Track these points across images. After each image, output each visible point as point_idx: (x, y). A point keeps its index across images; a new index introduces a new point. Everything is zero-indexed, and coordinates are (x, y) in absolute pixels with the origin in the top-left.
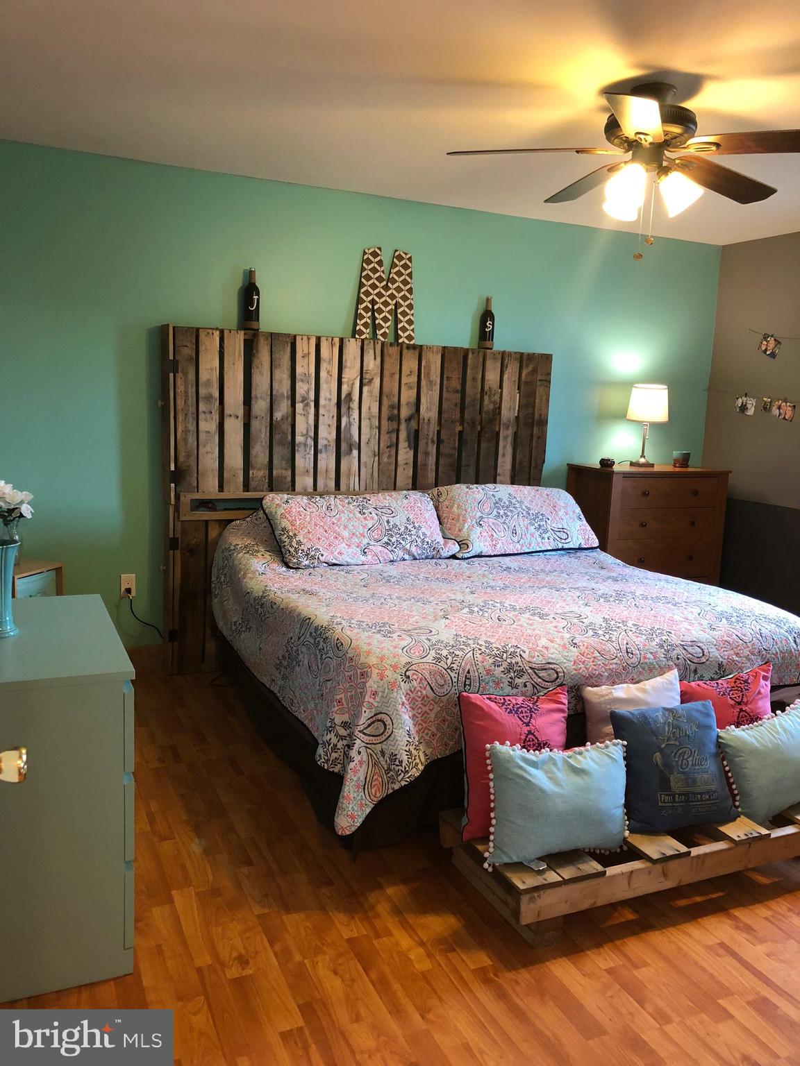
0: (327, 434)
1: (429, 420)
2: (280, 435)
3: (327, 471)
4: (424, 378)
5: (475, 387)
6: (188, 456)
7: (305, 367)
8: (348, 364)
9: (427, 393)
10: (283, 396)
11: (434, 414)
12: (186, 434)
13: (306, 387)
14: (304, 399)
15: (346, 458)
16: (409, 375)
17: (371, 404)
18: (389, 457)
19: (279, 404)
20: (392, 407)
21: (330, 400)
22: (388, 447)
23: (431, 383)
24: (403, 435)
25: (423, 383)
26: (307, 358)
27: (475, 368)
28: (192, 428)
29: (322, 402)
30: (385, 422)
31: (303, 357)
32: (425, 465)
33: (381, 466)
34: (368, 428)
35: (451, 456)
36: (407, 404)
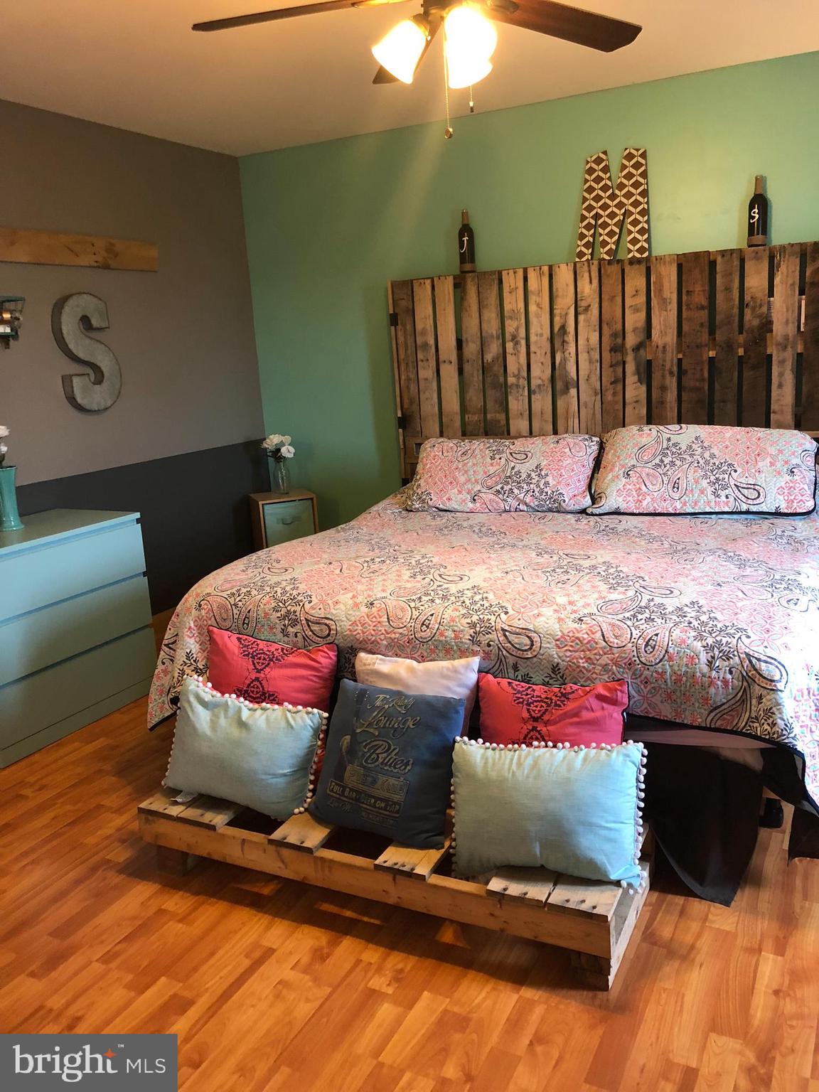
0: (541, 372)
1: (664, 347)
2: (492, 377)
3: (542, 413)
4: (655, 296)
5: (729, 299)
6: (411, 402)
7: (513, 302)
8: (560, 293)
9: (660, 316)
10: (493, 336)
11: (671, 338)
12: (408, 382)
13: (515, 324)
14: (514, 338)
15: (563, 397)
16: (634, 295)
17: (589, 336)
18: (614, 394)
19: (489, 345)
20: (614, 335)
21: (541, 335)
22: (611, 384)
23: (664, 302)
24: (630, 368)
25: (654, 303)
26: (514, 294)
27: (728, 274)
28: (412, 376)
29: (533, 338)
30: (606, 355)
31: (510, 293)
32: (662, 403)
33: (604, 406)
34: (587, 363)
35: (697, 389)
36: (633, 331)
